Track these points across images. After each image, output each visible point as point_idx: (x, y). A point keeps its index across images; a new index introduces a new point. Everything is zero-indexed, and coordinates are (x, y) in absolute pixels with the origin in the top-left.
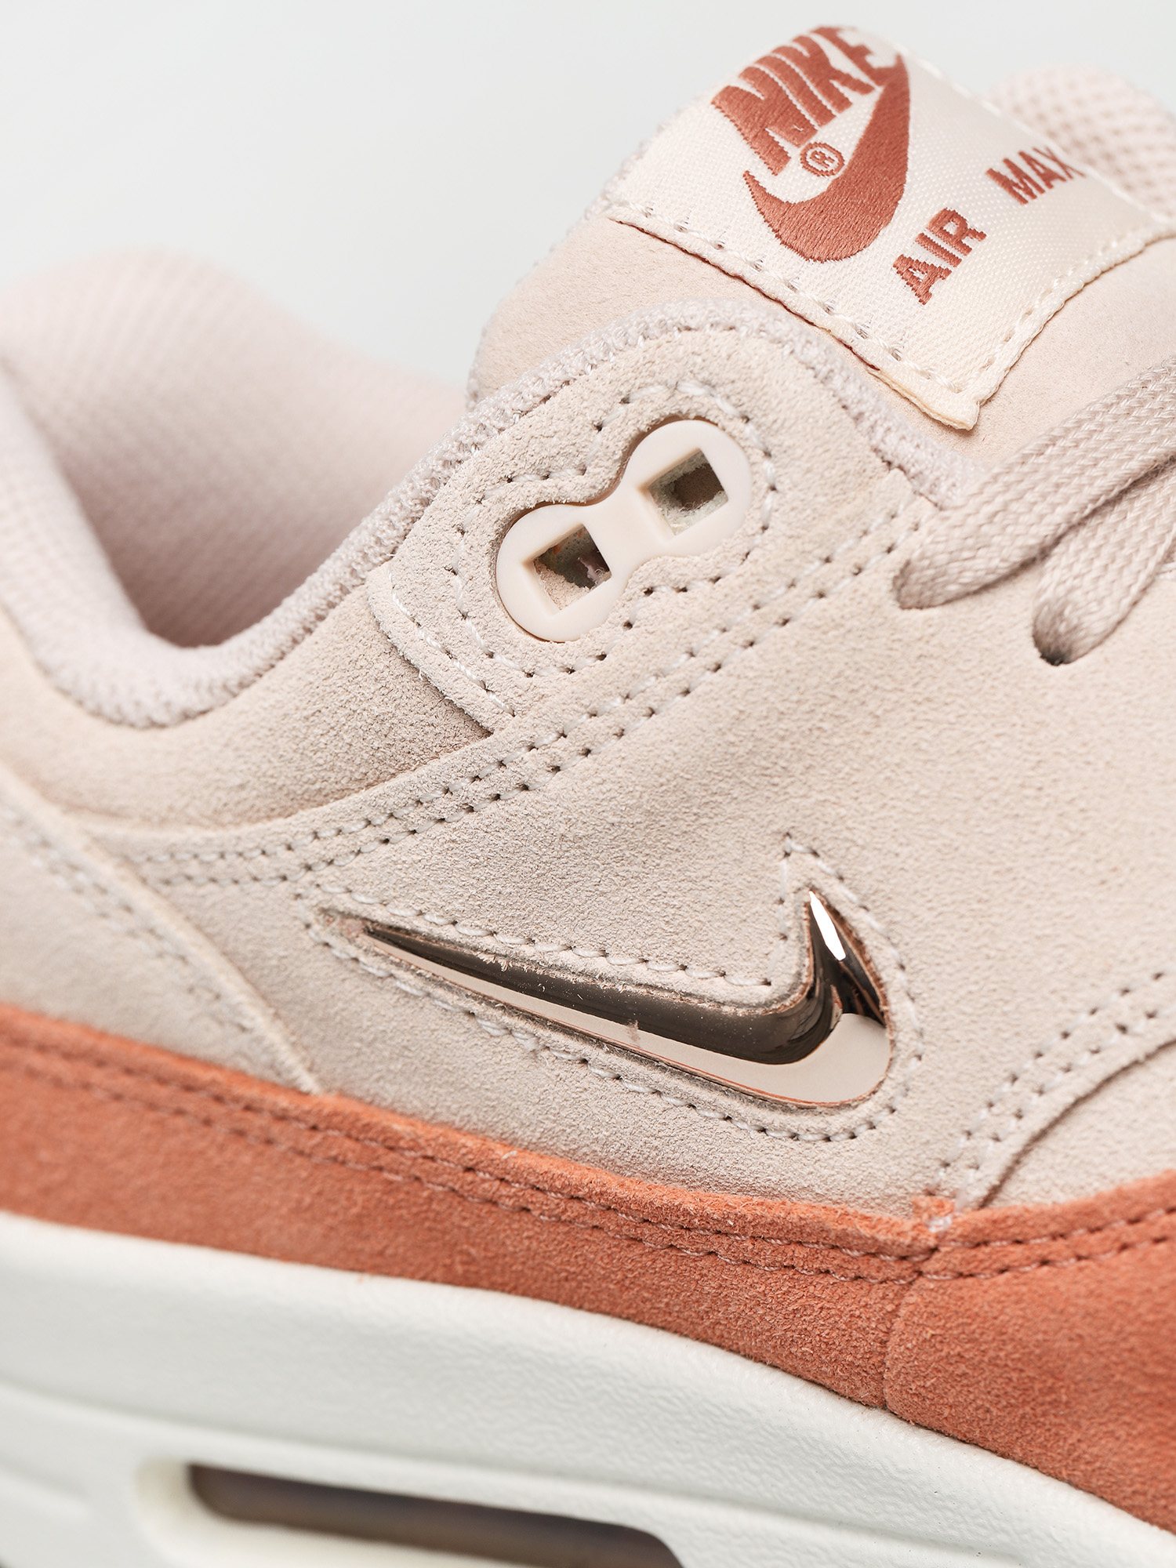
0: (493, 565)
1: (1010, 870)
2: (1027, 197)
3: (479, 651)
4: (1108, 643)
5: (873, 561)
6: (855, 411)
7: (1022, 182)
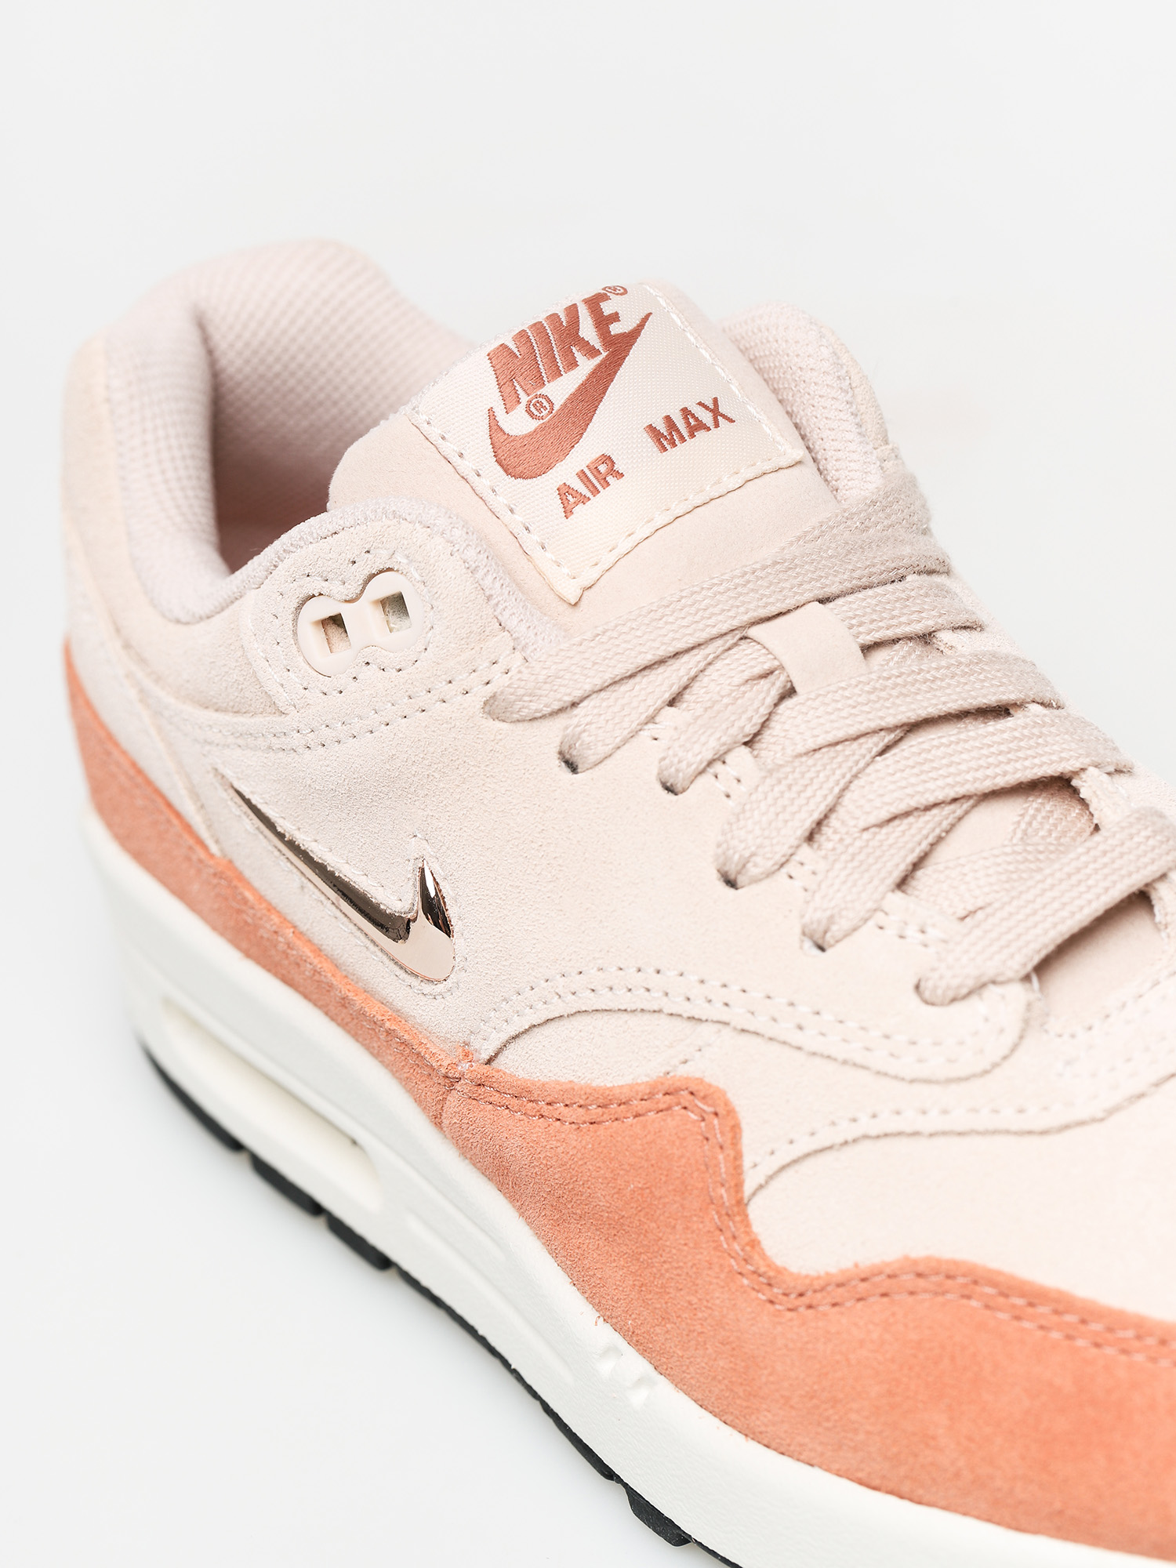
0: (295, 620)
1: (518, 887)
2: (668, 447)
3: (282, 667)
4: (597, 768)
5: (475, 689)
6: (487, 593)
7: (670, 434)
